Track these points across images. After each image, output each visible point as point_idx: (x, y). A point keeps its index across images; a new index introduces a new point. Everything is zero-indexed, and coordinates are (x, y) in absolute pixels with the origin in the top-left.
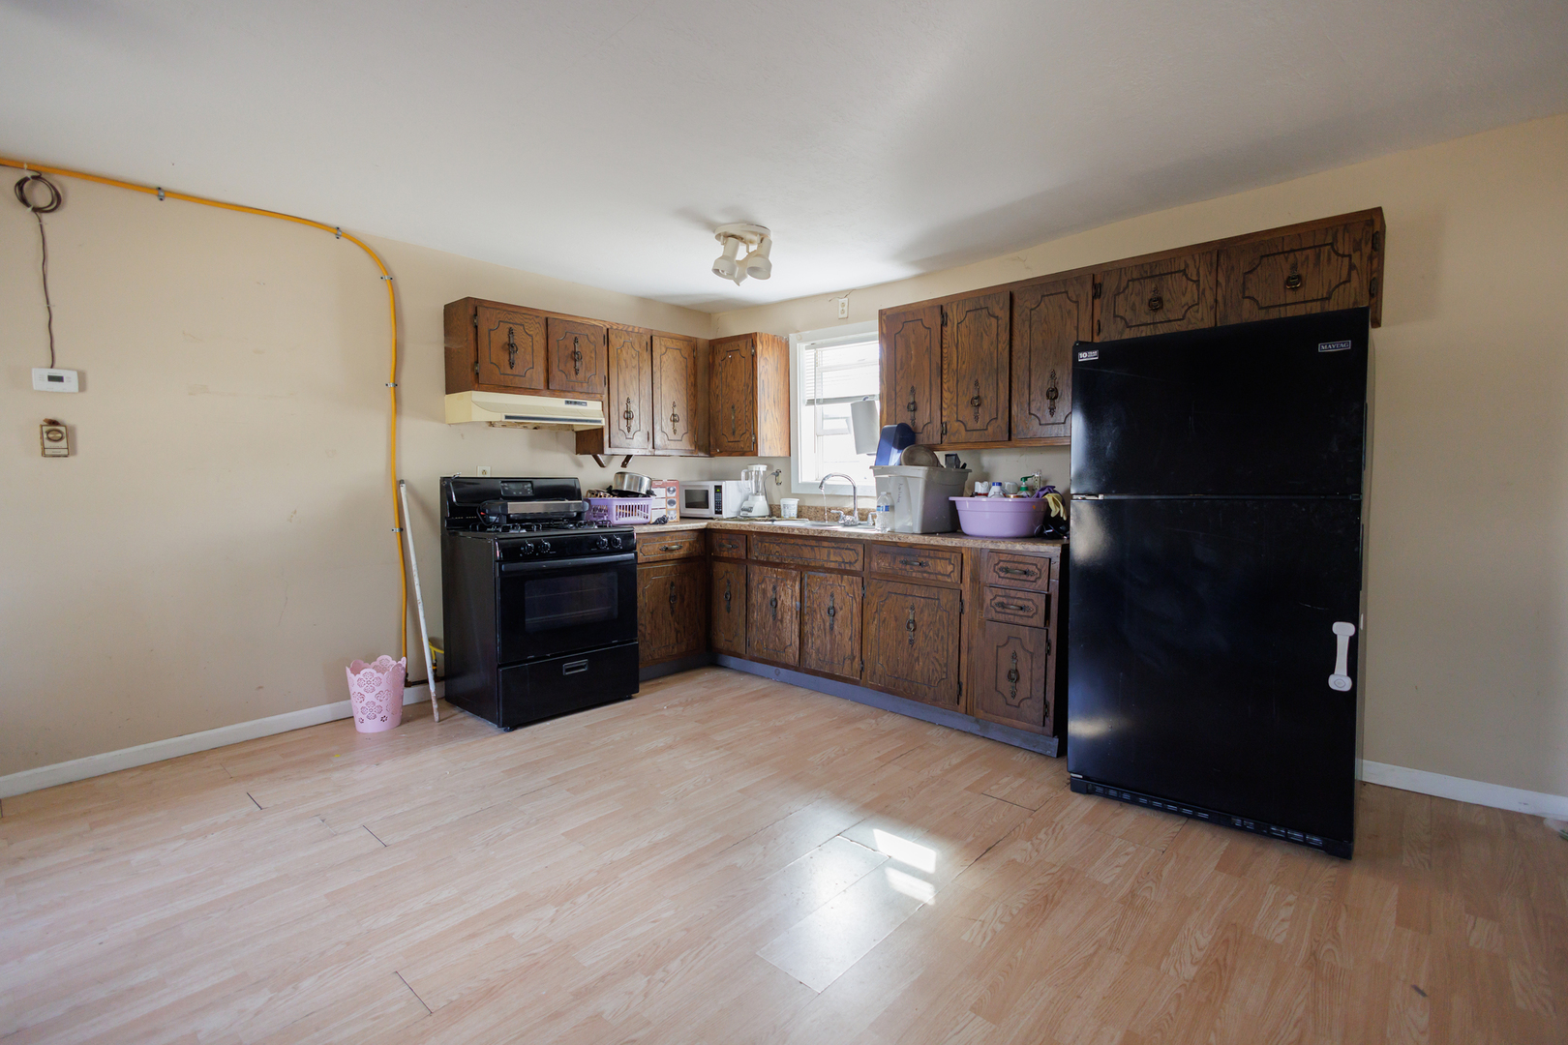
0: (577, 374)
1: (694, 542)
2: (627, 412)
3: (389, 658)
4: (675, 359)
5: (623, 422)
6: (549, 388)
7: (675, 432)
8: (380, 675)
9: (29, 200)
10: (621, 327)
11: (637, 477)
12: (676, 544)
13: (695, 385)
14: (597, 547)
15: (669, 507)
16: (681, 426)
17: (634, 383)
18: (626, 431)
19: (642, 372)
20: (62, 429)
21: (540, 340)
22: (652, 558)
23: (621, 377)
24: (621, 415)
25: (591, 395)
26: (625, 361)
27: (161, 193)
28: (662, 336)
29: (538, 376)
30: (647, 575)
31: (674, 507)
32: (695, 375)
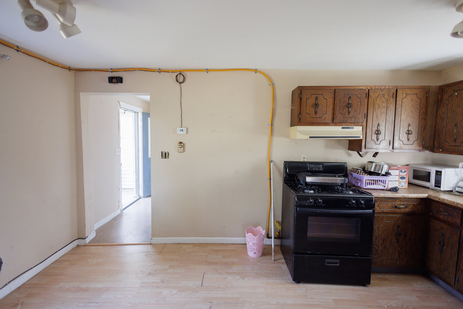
0: (349, 114)
1: (417, 204)
2: (377, 131)
3: (261, 228)
4: (412, 100)
5: (374, 137)
6: (334, 122)
7: (408, 140)
8: (254, 237)
9: (178, 81)
10: (377, 88)
11: (380, 166)
12: (404, 205)
13: (426, 113)
14: (349, 204)
15: (400, 180)
16: (413, 137)
17: (383, 115)
18: (376, 140)
19: (389, 109)
20: (182, 144)
21: (330, 100)
22: (385, 210)
23: (375, 113)
24: (374, 132)
25: (356, 124)
26: (378, 105)
27: (207, 71)
28: (403, 88)
29: (328, 117)
30: (381, 219)
31: (405, 180)
32: (426, 108)
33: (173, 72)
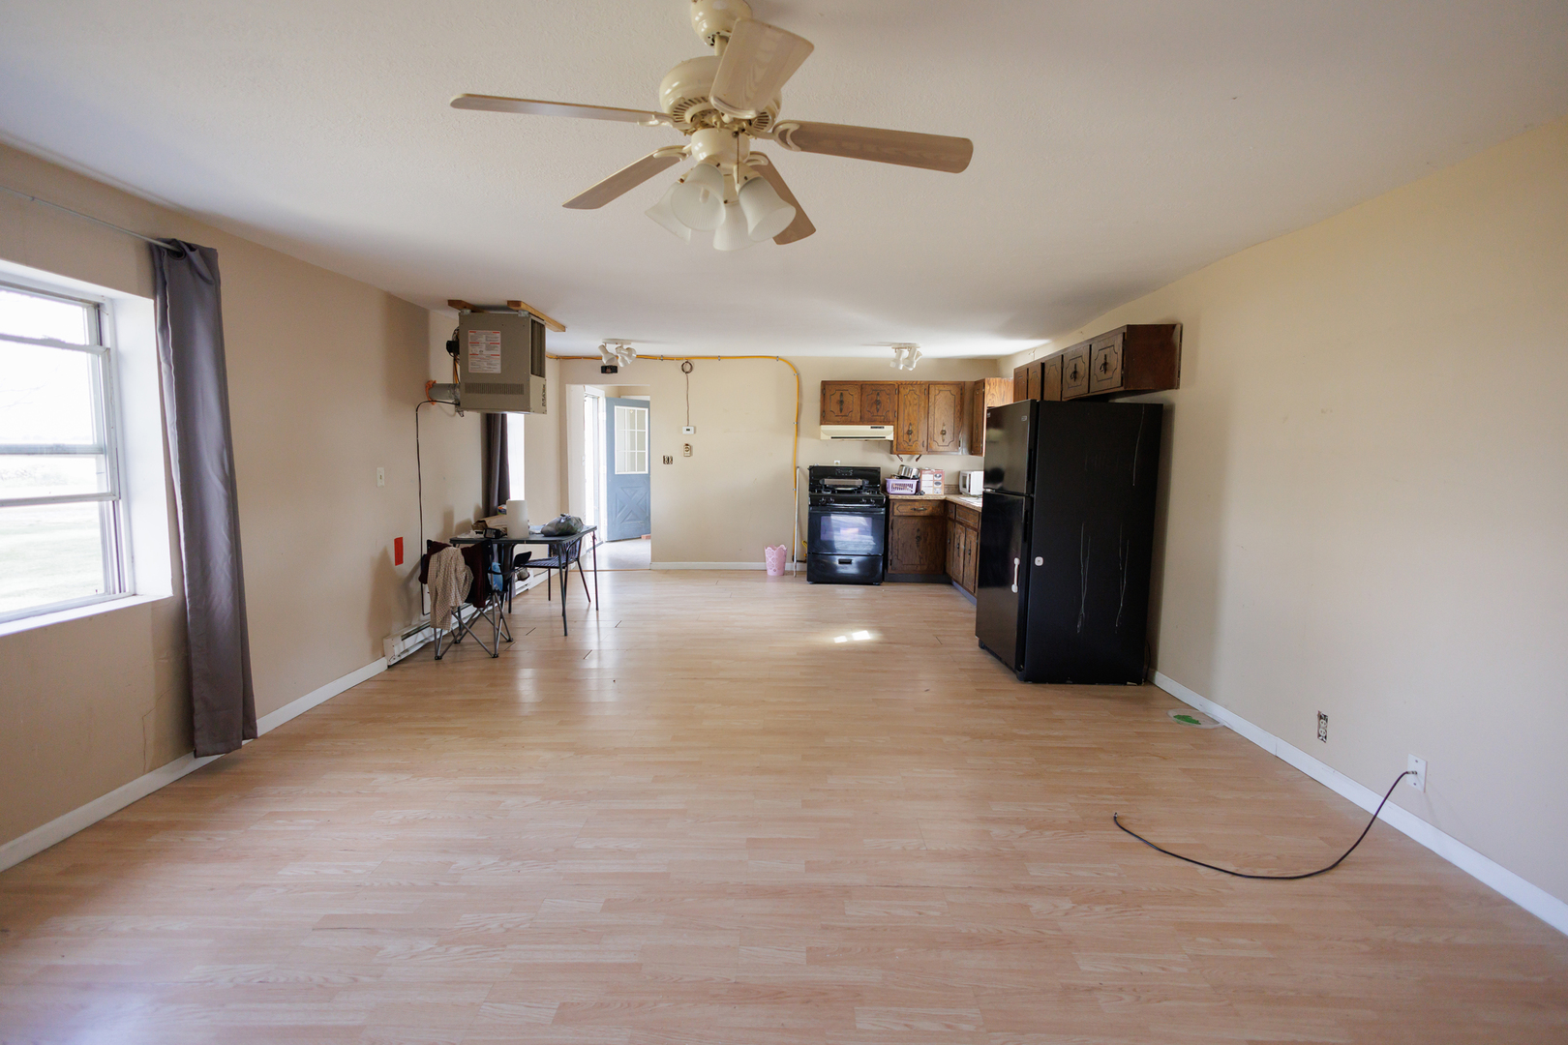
0: (878, 412)
1: (937, 507)
2: (909, 430)
3: (784, 546)
4: (949, 396)
5: (906, 437)
6: (862, 421)
7: (943, 441)
8: (773, 551)
9: (685, 371)
10: (907, 383)
11: (910, 469)
12: (924, 507)
13: (961, 412)
15: (934, 486)
16: (947, 437)
18: (908, 441)
19: (921, 407)
20: (689, 447)
21: (857, 396)
22: (904, 514)
23: (906, 410)
24: (905, 432)
25: (887, 422)
26: (910, 401)
27: (719, 358)
28: (936, 384)
29: (855, 415)
30: (901, 523)
31: (939, 486)
33: (678, 359)
